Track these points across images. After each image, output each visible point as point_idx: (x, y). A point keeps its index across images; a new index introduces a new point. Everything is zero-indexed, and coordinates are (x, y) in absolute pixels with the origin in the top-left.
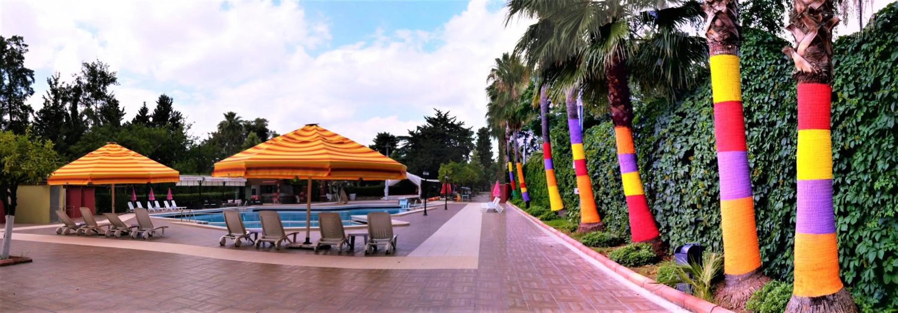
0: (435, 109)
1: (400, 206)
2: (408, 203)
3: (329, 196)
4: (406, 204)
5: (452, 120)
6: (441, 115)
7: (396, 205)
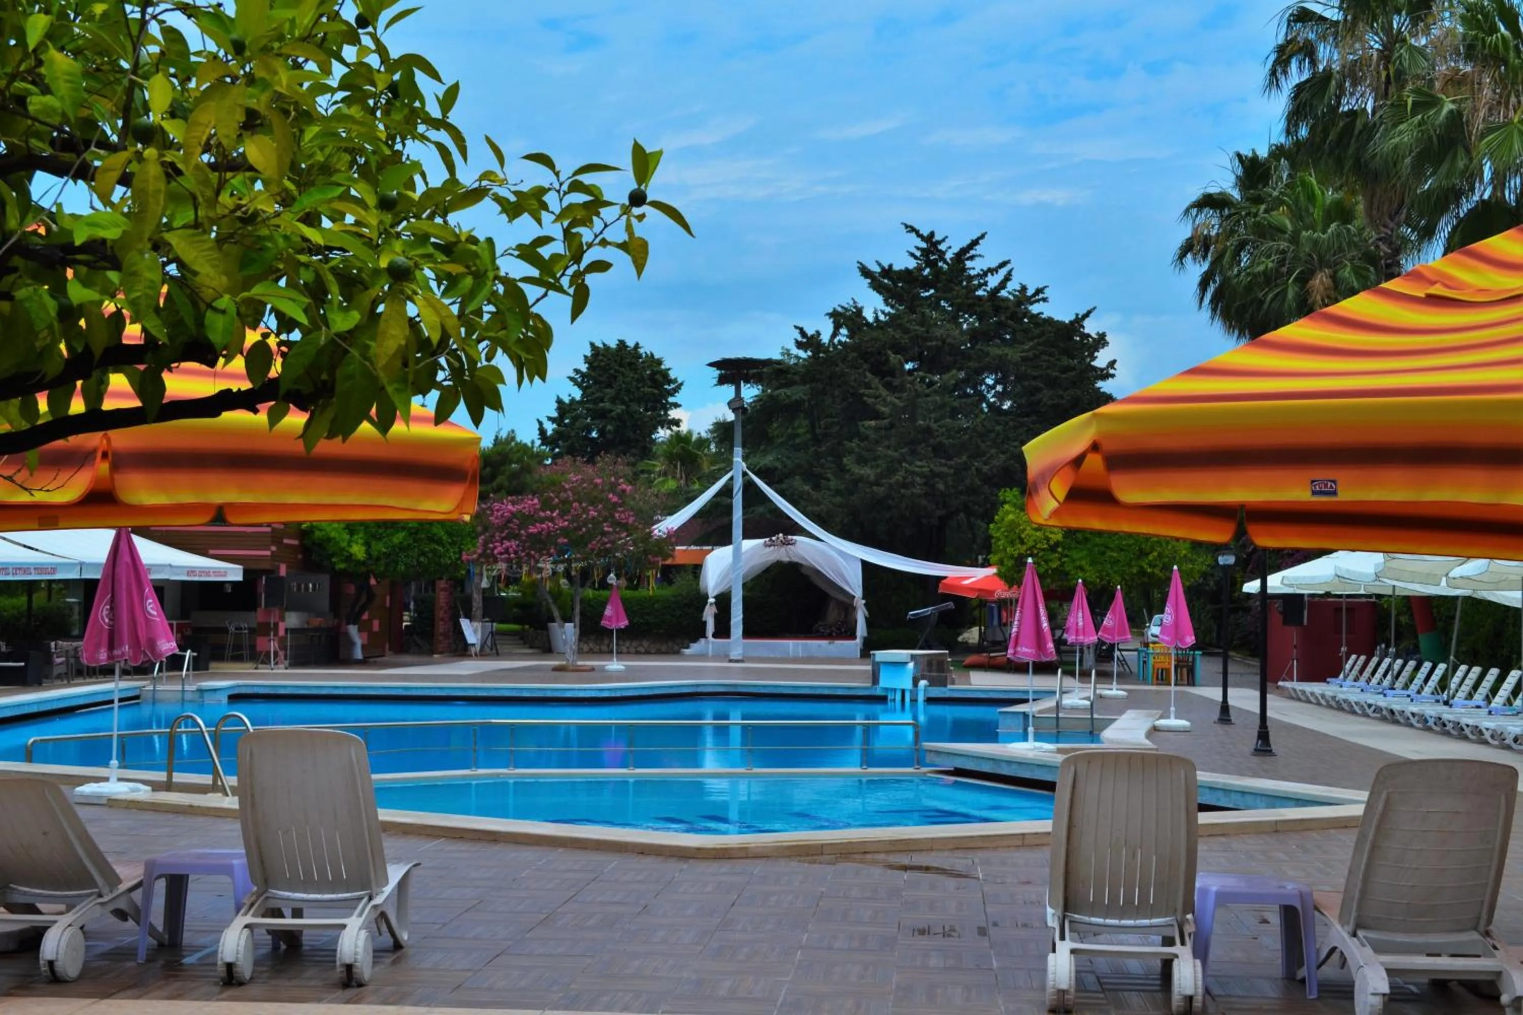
0: (912, 229)
1: (879, 692)
2: (915, 682)
3: (472, 631)
4: (908, 684)
5: (993, 281)
6: (942, 254)
7: (861, 685)
